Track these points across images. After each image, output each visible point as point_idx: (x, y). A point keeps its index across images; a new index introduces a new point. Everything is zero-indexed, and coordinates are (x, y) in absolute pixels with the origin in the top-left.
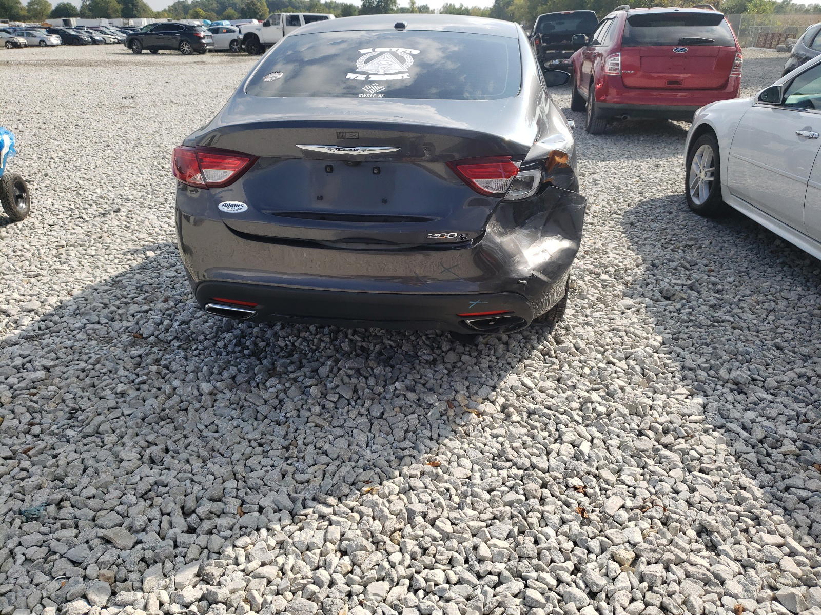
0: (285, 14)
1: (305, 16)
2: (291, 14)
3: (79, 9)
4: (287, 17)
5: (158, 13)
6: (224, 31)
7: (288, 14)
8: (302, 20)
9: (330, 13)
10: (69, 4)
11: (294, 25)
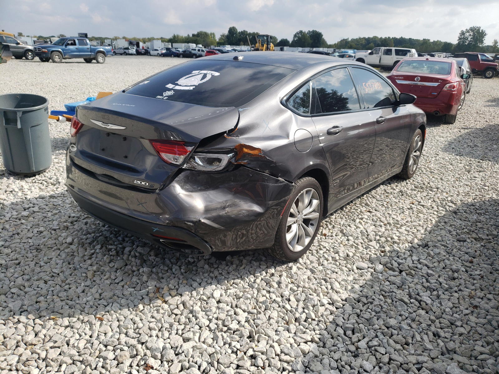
0: (383, 48)
1: (396, 50)
2: (388, 48)
3: (290, 42)
4: (384, 50)
5: (330, 45)
6: (347, 56)
7: (386, 48)
8: (393, 52)
9: (412, 48)
10: (286, 40)
11: (389, 55)
